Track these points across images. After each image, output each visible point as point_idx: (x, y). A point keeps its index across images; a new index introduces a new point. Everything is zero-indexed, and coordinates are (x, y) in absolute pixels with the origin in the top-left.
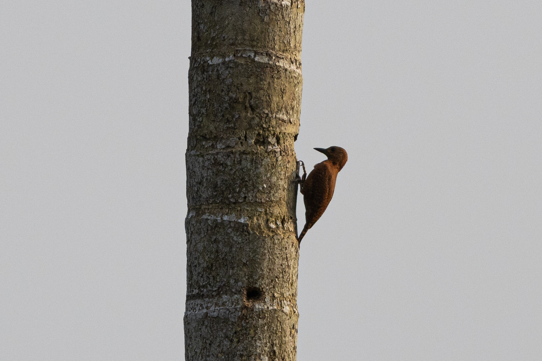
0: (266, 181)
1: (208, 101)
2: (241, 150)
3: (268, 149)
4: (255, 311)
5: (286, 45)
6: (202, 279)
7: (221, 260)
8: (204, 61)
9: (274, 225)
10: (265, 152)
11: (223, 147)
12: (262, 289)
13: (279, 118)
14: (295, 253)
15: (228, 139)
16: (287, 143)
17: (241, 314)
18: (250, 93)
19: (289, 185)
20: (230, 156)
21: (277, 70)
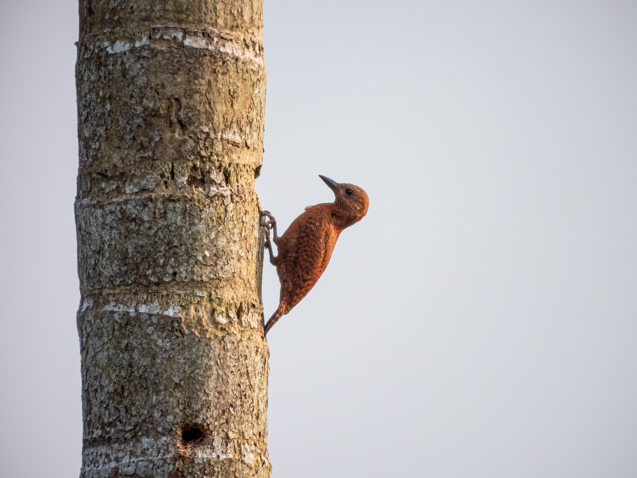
0: (209, 246)
1: (109, 116)
2: (166, 195)
3: (211, 192)
4: (196, 462)
5: (237, 18)
6: (107, 412)
7: (138, 379)
8: (100, 49)
9: (224, 319)
10: (206, 198)
11: (136, 190)
12: (208, 425)
13: (228, 140)
14: (262, 365)
15: (143, 177)
16: (242, 182)
17: (174, 469)
18: (177, 100)
19: (248, 252)
20: (147, 205)
21: (221, 60)
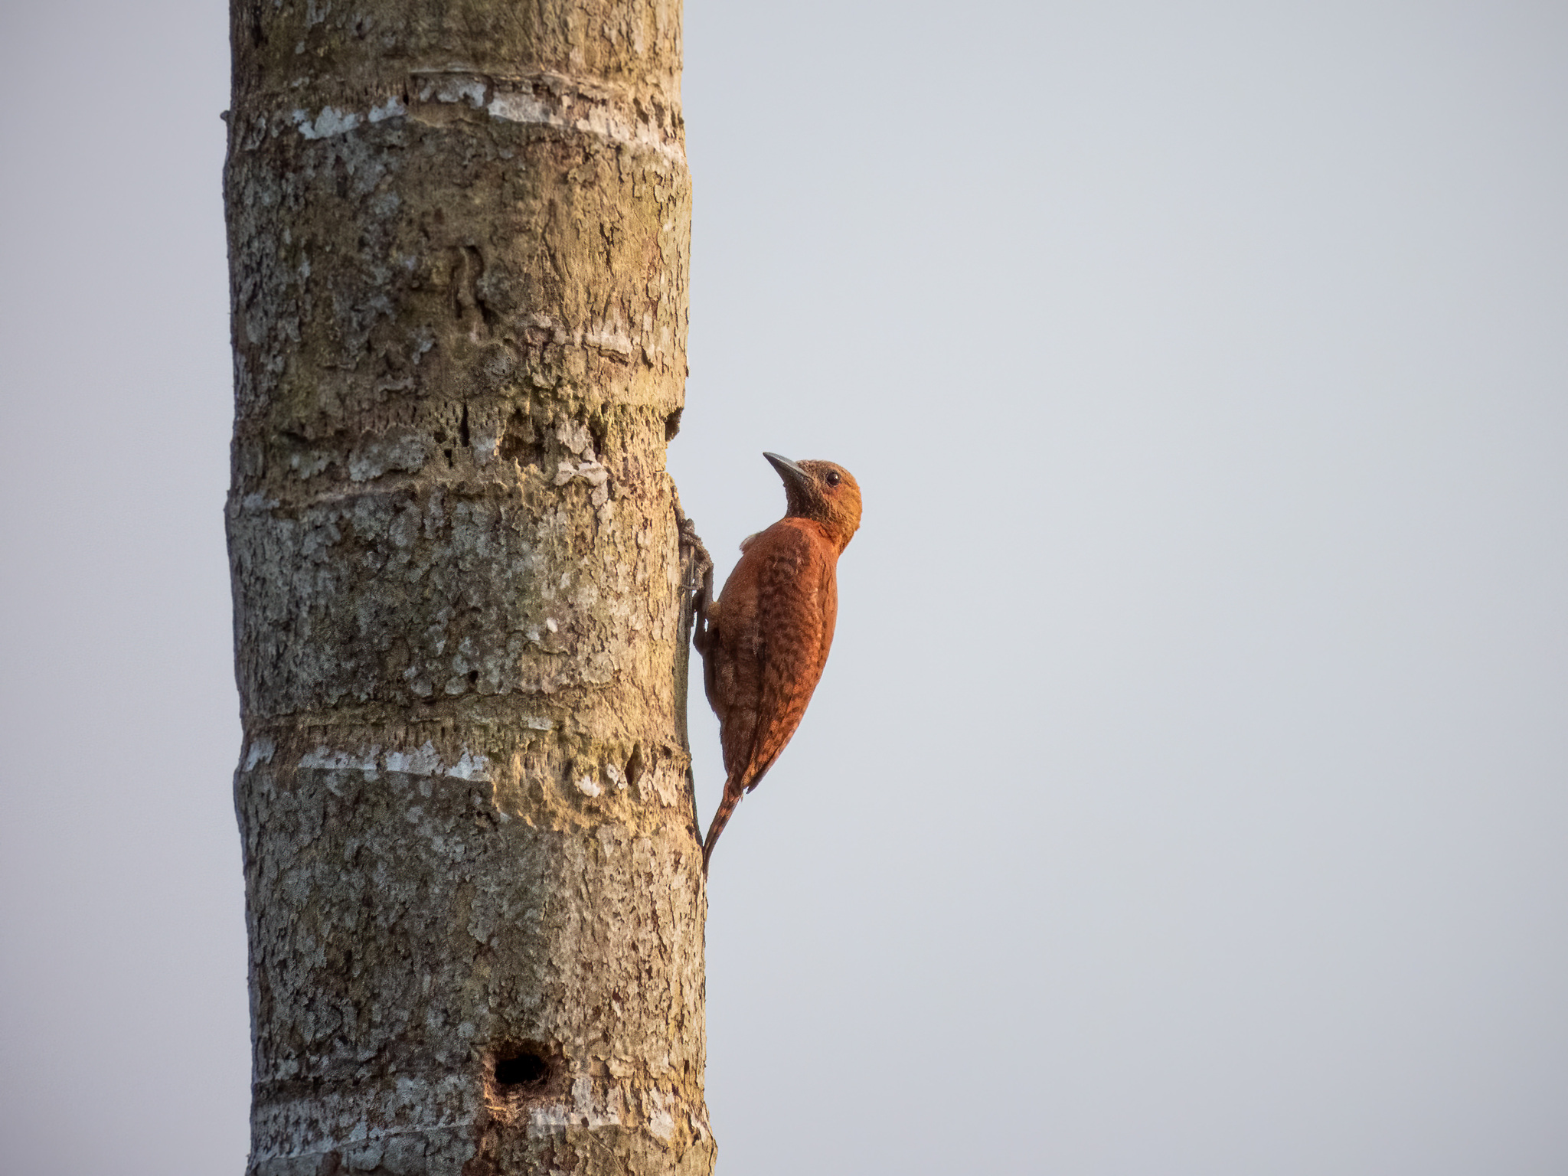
0: (554, 606)
1: (307, 291)
2: (448, 485)
3: (559, 475)
4: (531, 1137)
5: (617, 47)
6: (311, 1017)
7: (386, 934)
8: (282, 127)
9: (594, 785)
10: (549, 489)
11: (375, 473)
12: (559, 1045)
13: (600, 346)
14: (690, 896)
15: (392, 439)
16: (635, 449)
17: (476, 1154)
18: (473, 250)
19: (653, 620)
20: (404, 509)
21: (581, 150)
